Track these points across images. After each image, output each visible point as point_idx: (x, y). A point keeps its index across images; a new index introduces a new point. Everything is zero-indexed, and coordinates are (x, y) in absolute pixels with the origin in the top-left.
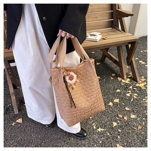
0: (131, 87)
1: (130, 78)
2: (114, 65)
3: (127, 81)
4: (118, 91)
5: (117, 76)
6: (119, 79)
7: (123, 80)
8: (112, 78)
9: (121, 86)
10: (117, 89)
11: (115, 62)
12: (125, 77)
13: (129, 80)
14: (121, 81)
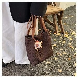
0: (61, 37)
1: (60, 32)
2: (50, 26)
3: (59, 34)
4: (55, 40)
5: (53, 32)
6: (55, 33)
7: (56, 34)
8: (50, 33)
9: (56, 37)
10: (54, 39)
11: (51, 24)
12: (58, 32)
13: (59, 33)
14: (55, 35)
